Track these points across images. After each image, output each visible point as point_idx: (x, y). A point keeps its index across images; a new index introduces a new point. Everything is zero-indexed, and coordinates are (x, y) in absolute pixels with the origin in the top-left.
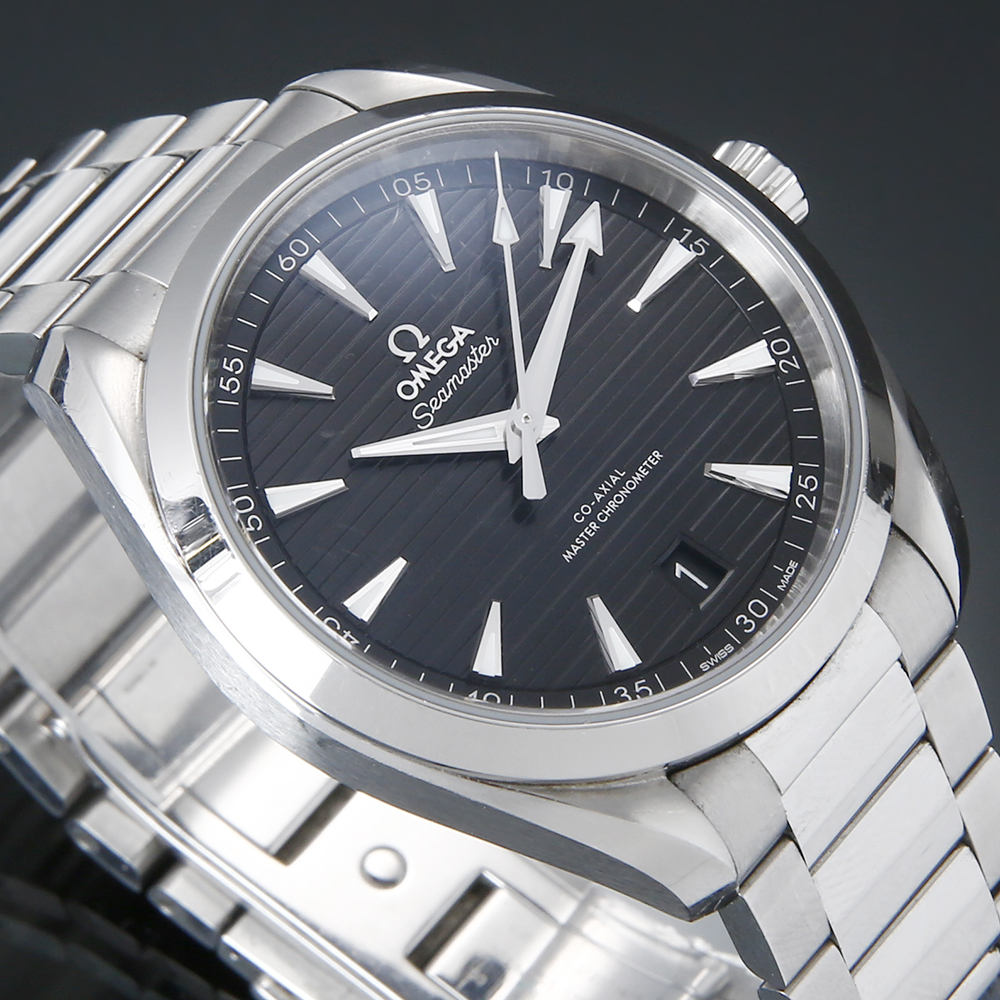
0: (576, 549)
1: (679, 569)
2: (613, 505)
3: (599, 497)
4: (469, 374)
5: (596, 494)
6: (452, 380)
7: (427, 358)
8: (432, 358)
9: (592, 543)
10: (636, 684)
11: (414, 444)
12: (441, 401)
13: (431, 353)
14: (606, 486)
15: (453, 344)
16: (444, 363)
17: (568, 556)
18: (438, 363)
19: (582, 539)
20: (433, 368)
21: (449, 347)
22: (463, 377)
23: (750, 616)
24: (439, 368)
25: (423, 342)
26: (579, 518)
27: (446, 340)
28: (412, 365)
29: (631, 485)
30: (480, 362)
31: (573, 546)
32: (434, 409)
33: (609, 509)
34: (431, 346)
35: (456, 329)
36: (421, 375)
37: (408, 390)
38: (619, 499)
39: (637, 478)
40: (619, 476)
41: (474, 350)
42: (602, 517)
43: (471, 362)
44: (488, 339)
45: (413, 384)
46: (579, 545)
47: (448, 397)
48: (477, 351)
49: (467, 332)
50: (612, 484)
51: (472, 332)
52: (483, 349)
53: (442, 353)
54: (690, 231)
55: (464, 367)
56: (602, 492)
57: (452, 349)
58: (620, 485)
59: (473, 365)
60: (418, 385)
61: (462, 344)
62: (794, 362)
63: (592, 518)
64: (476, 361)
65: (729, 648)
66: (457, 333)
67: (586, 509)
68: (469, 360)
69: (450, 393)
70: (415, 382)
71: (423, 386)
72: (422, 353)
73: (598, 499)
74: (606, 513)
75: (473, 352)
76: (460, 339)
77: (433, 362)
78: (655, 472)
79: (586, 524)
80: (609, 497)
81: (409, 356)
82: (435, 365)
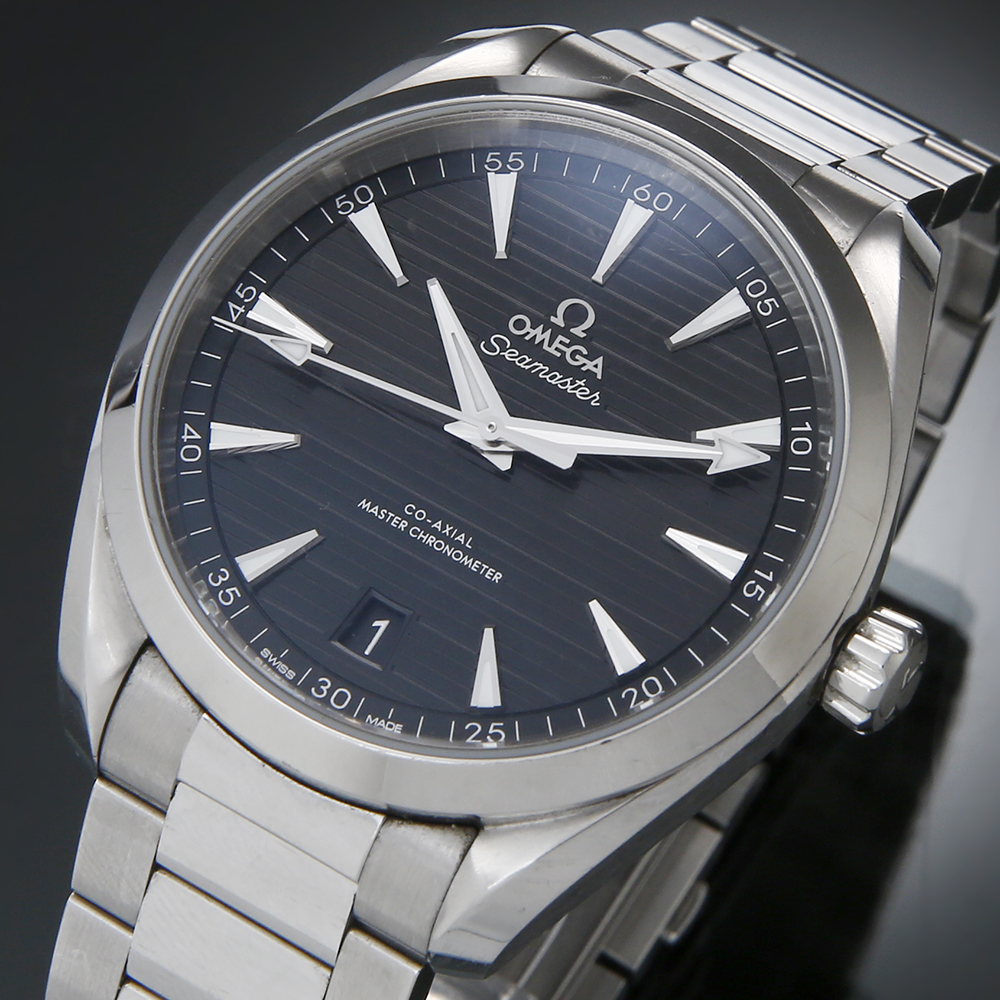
0: (375, 511)
1: (383, 624)
2: (431, 540)
3: (438, 525)
4: (553, 382)
5: (440, 522)
6: (542, 367)
7: (560, 338)
8: (561, 342)
9: (384, 525)
10: (235, 589)
11: (453, 334)
12: (516, 360)
13: (568, 341)
14: (451, 532)
15: (583, 360)
16: (559, 355)
17: (364, 504)
18: (556, 349)
19: (387, 515)
20: (550, 346)
21: (577, 357)
22: (547, 377)
23: (330, 692)
24: (552, 350)
25: (578, 331)
26: (410, 509)
27: (585, 352)
28: (548, 325)
29: (457, 555)
30: (569, 391)
31: (377, 508)
32: (506, 354)
33: (425, 538)
34: (575, 340)
35: (600, 361)
36: (540, 335)
37: (520, 325)
38: (439, 545)
39: (467, 561)
40: (465, 542)
41: (582, 383)
42: (415, 532)
43: (567, 382)
44: (597, 394)
45: (528, 328)
46: (379, 513)
47: (522, 365)
48: (580, 386)
49: (599, 372)
50: (455, 536)
51: (599, 377)
52: (585, 391)
53: (568, 351)
54: (770, 578)
55: (559, 377)
56: (444, 528)
57: (577, 360)
58: (456, 545)
59: (565, 384)
60: (528, 333)
61: (584, 369)
62: (635, 703)
63: (412, 521)
64: (569, 387)
65: (291, 675)
66: (594, 363)
67: (421, 515)
68: (569, 380)
69: (527, 367)
70: (531, 330)
71: (527, 338)
72: (565, 332)
73: (435, 525)
74: (421, 535)
75: (579, 383)
76: (590, 365)
77: (556, 344)
78: (478, 577)
79: (404, 517)
80: (439, 535)
81: (559, 320)
82: (554, 346)
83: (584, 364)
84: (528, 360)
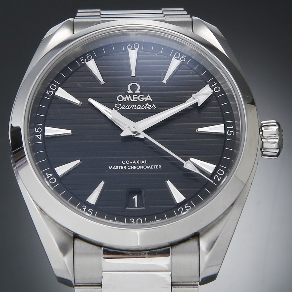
0: (114, 168)
1: (135, 197)
2: (135, 167)
3: (134, 162)
4: (140, 108)
5: (134, 161)
6: (134, 106)
7: (134, 96)
8: (135, 97)
9: (120, 170)
10: (90, 209)
11: (105, 110)
12: (126, 108)
13: (136, 96)
14: (139, 162)
15: (144, 99)
16: (136, 100)
17: (110, 168)
18: (135, 99)
19: (119, 167)
20: (132, 99)
21: (142, 98)
22: (137, 108)
23: (135, 222)
25: (137, 91)
26: (124, 162)
27: (143, 96)
28: (128, 94)
29: (145, 167)
30: (145, 108)
31: (114, 167)
32: (122, 108)
33: (133, 167)
34: (138, 94)
35: (149, 96)
37: (120, 98)
38: (138, 167)
39: (149, 167)
40: (145, 163)
41: (147, 104)
42: (129, 167)
43: (143, 106)
44: (154, 105)
45: (123, 98)
46: (116, 168)
47: (128, 108)
48: (148, 106)
49: (150, 99)
50: (141, 163)
51: (151, 100)
52: (150, 106)
53: (138, 98)
54: (232, 127)
55: (140, 106)
56: (136, 162)
57: (142, 99)
58: (143, 165)
59: (143, 107)
60: (124, 99)
62: (219, 179)
63: (127, 165)
64: (145, 107)
66: (148, 97)
67: (128, 162)
69: (130, 108)
70: (124, 98)
71: (125, 100)
72: (134, 93)
73: (134, 163)
74: (132, 167)
75: (147, 105)
76: (147, 99)
77: (134, 98)
78: (154, 170)
79: (124, 165)
80: (136, 165)
81: (130, 91)
82: (134, 99)
83: (145, 99)
84: (129, 106)
